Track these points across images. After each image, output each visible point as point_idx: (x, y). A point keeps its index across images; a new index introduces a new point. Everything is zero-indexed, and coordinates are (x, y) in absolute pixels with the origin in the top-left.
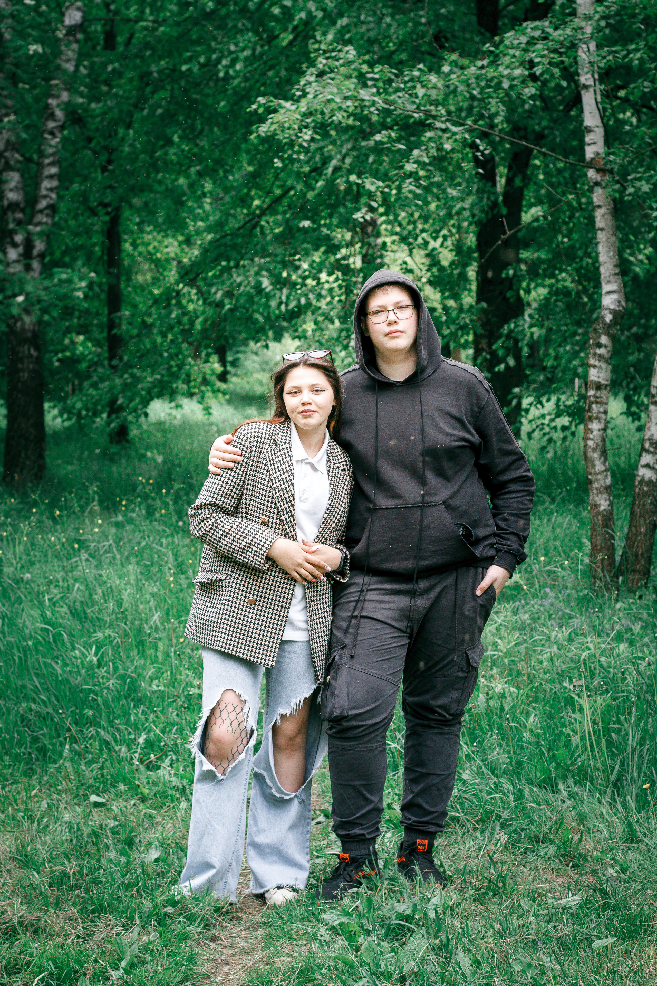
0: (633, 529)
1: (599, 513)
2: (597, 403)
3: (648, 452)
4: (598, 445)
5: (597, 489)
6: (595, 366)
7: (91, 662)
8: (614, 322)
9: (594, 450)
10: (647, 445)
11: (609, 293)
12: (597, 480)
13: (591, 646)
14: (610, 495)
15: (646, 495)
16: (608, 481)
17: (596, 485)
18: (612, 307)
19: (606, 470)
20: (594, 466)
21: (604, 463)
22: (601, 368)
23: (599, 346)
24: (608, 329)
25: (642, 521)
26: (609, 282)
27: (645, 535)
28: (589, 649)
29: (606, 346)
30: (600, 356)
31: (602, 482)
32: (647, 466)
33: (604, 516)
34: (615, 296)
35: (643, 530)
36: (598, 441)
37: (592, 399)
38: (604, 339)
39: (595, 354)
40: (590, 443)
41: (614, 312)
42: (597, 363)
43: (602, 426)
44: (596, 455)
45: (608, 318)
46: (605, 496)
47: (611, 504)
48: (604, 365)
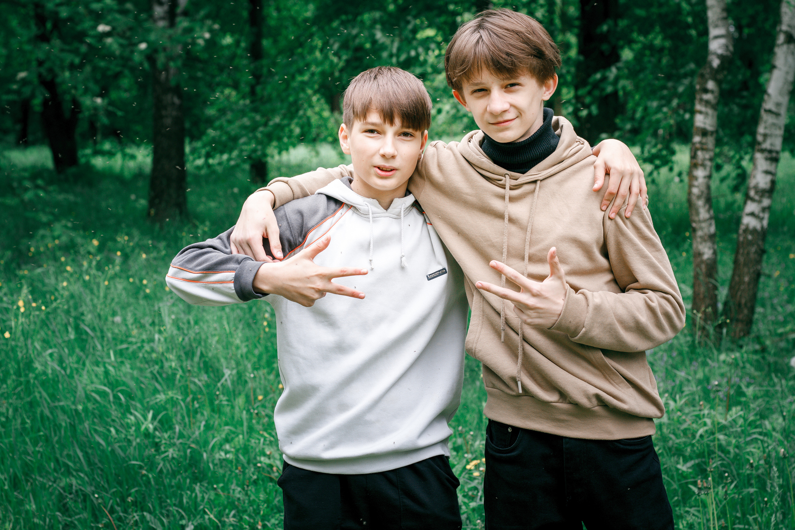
0: (737, 278)
1: (702, 262)
2: (702, 149)
3: (753, 200)
4: (702, 192)
5: (701, 237)
6: (701, 112)
7: (147, 429)
8: (722, 67)
9: (699, 197)
10: (752, 193)
11: (716, 37)
12: (701, 229)
13: (708, 421)
14: (714, 243)
15: (750, 243)
16: (713, 229)
17: (700, 233)
18: (720, 51)
19: (711, 218)
20: (698, 214)
21: (708, 211)
22: (706, 114)
23: (706, 91)
24: (715, 74)
25: (746, 270)
26: (716, 26)
27: (749, 284)
28: (705, 424)
29: (712, 92)
30: (707, 103)
31: (706, 230)
32: (752, 214)
33: (707, 265)
34: (722, 41)
35: (746, 279)
36: (703, 188)
37: (698, 146)
38: (711, 85)
39: (701, 100)
40: (695, 191)
41: (721, 57)
42: (703, 109)
43: (707, 173)
44: (700, 203)
45: (716, 63)
46: (709, 244)
47: (715, 253)
48: (710, 111)
